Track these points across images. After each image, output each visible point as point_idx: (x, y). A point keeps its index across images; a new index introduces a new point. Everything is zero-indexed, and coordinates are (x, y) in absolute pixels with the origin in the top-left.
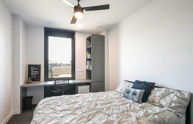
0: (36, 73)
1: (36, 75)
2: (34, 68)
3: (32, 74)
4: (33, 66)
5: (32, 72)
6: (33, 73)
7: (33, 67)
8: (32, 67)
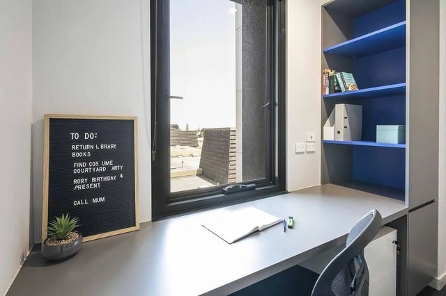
0: (109, 172)
1: (104, 189)
2: (89, 142)
3: (79, 185)
4: (84, 125)
5: (80, 168)
6: (88, 176)
7: (88, 136)
8: (75, 136)
